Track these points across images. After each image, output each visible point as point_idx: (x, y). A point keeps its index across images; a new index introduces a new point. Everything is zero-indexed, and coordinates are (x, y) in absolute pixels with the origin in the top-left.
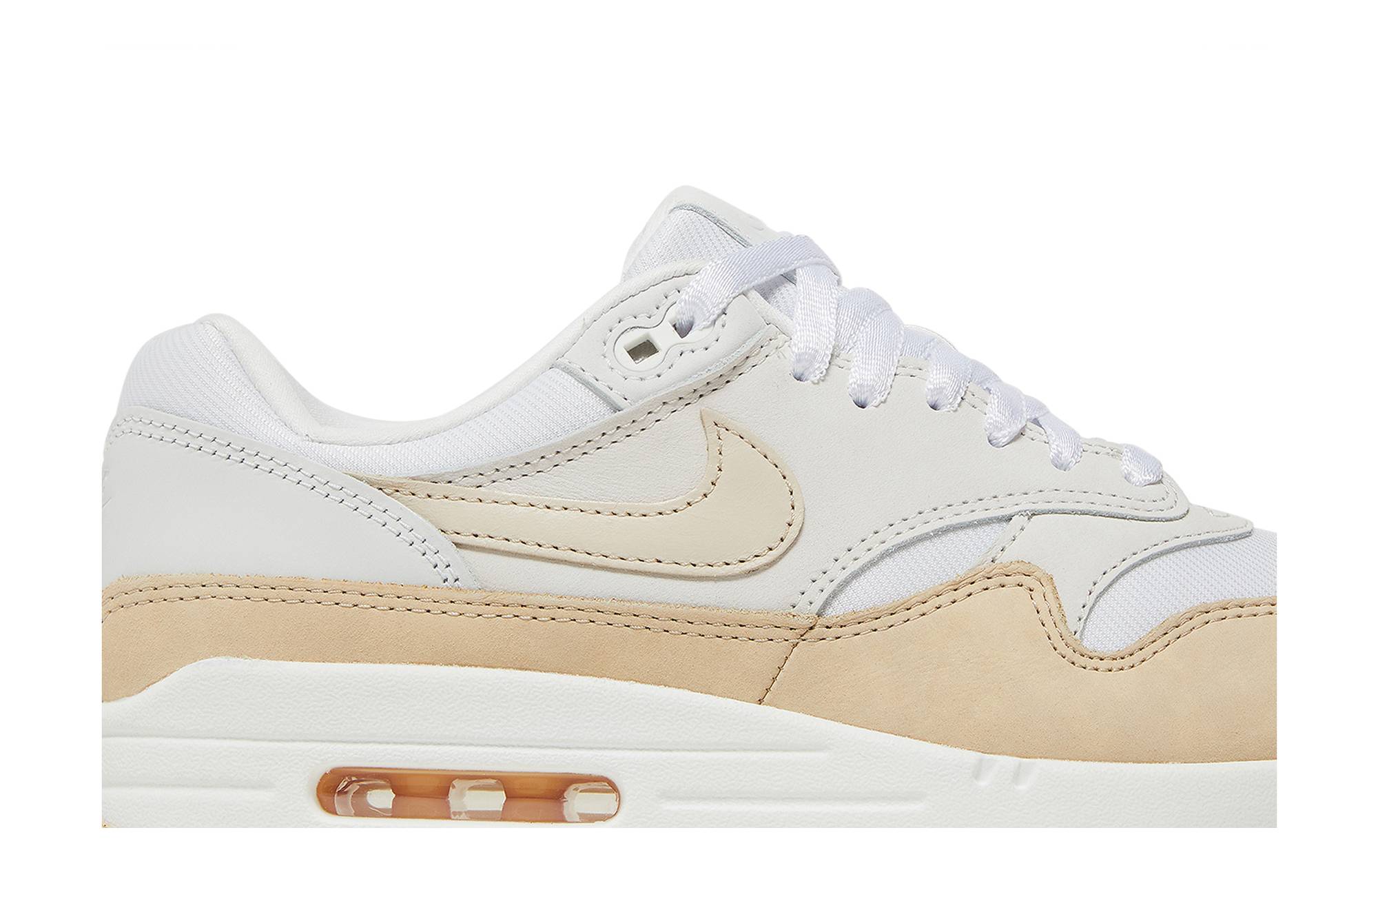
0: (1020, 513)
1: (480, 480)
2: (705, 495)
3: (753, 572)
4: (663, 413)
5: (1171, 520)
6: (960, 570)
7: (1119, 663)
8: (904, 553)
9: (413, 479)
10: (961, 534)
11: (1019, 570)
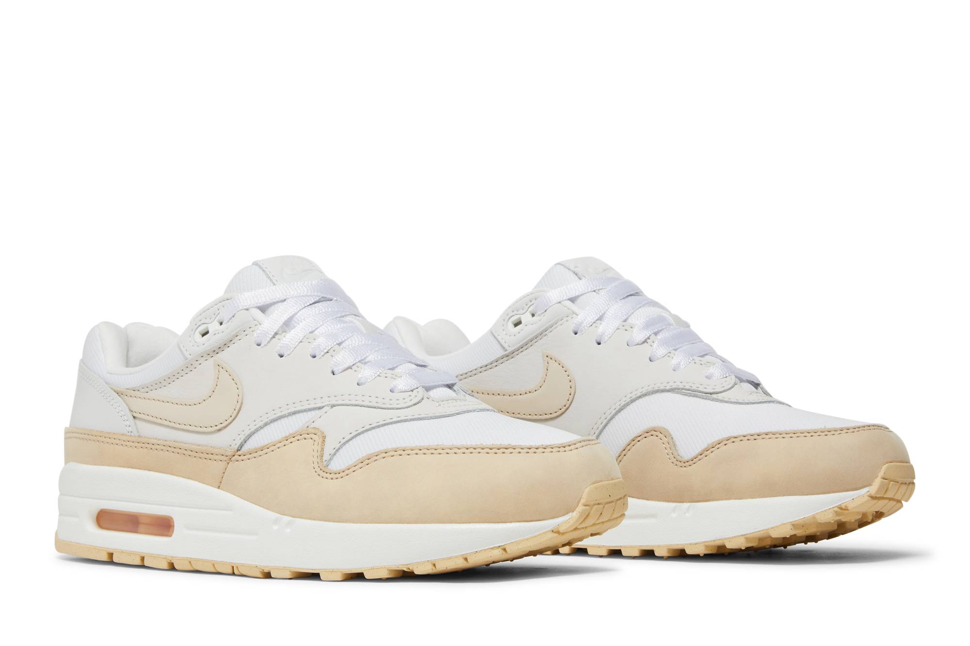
0: (327, 405)
1: (147, 390)
2: (210, 397)
3: (220, 430)
4: (201, 360)
5: (400, 409)
6: (292, 431)
7: (337, 475)
8: (276, 423)
9: (127, 389)
10: (301, 415)
11: (312, 432)
